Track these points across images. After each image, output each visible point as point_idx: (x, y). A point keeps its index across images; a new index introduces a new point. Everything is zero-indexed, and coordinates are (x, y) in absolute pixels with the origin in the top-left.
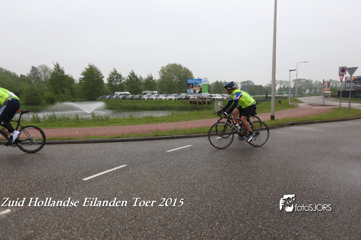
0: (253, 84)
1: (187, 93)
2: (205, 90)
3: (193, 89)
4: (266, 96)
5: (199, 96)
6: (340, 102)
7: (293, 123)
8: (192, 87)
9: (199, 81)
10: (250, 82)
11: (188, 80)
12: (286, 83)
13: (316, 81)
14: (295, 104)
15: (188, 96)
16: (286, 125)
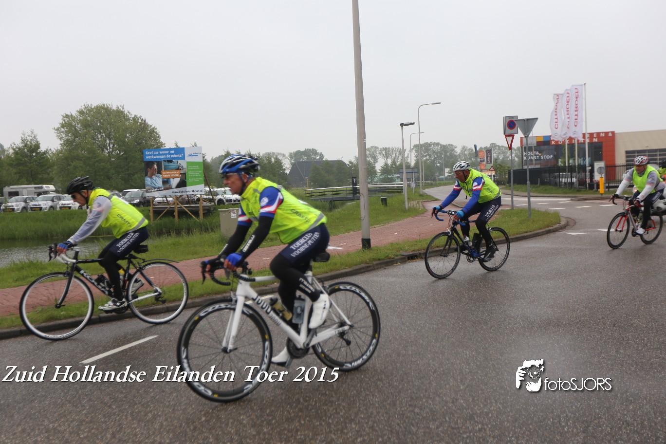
0: (320, 158)
1: (144, 188)
2: (196, 177)
3: (160, 176)
4: (353, 188)
5: (179, 194)
6: (512, 196)
7: (413, 253)
8: (159, 172)
9: (176, 153)
10: (314, 152)
11: (147, 153)
12: (397, 154)
13: (464, 149)
14: (421, 205)
15: (147, 195)
16: (397, 260)
